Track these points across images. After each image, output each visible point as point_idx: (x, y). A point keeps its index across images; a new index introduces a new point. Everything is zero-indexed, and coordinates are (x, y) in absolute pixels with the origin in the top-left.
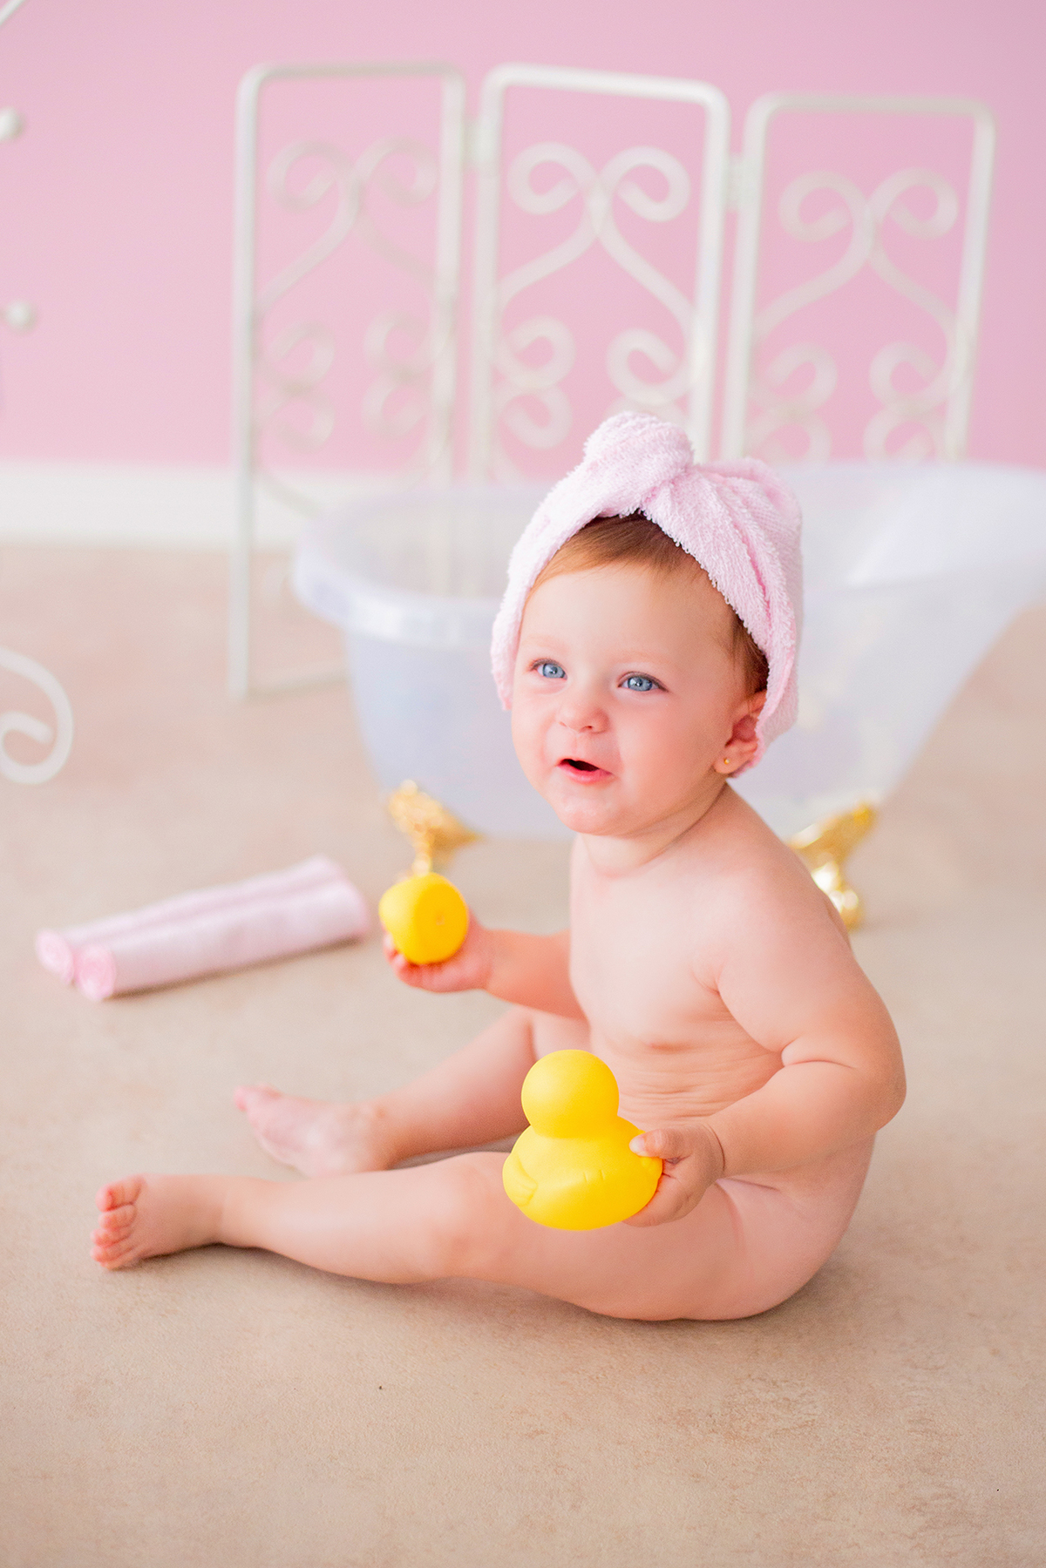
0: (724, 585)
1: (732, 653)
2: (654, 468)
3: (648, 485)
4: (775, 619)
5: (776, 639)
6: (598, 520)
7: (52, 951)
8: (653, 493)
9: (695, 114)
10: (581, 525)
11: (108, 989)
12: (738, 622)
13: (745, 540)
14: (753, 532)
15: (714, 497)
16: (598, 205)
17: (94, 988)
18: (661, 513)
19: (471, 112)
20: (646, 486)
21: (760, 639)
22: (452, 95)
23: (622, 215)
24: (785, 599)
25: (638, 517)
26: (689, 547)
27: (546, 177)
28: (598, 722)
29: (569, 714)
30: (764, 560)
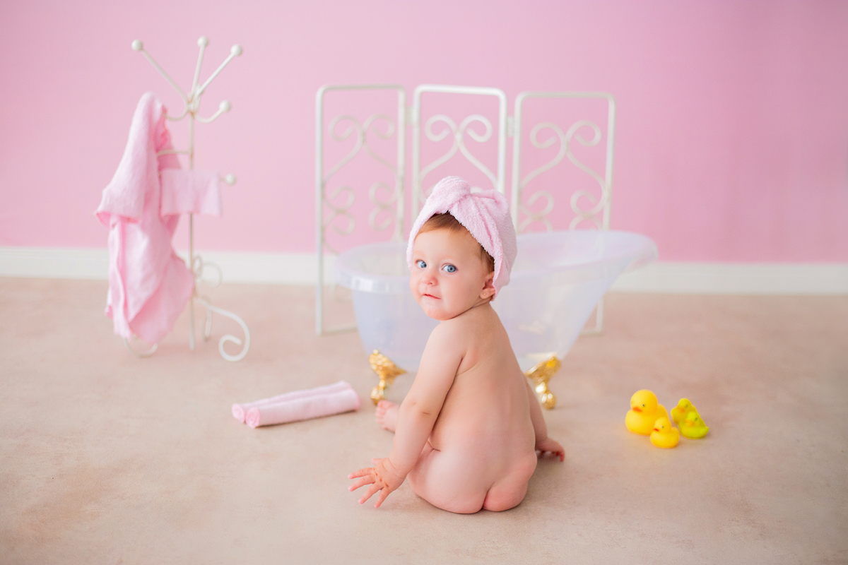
0: (475, 236)
1: (481, 259)
2: (452, 197)
3: (450, 203)
4: (495, 247)
5: (496, 254)
6: (435, 215)
7: (237, 411)
8: (452, 205)
9: (495, 99)
10: (429, 217)
11: (257, 424)
12: (482, 248)
13: (484, 220)
14: (487, 217)
15: (473, 206)
16: (458, 137)
17: (252, 424)
18: (454, 212)
19: (408, 104)
20: (449, 203)
21: (491, 253)
22: (401, 97)
23: (467, 140)
24: (498, 240)
25: (448, 213)
26: (464, 224)
27: (438, 128)
28: (434, 281)
29: (424, 279)
30: (490, 226)
